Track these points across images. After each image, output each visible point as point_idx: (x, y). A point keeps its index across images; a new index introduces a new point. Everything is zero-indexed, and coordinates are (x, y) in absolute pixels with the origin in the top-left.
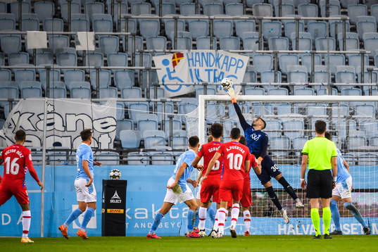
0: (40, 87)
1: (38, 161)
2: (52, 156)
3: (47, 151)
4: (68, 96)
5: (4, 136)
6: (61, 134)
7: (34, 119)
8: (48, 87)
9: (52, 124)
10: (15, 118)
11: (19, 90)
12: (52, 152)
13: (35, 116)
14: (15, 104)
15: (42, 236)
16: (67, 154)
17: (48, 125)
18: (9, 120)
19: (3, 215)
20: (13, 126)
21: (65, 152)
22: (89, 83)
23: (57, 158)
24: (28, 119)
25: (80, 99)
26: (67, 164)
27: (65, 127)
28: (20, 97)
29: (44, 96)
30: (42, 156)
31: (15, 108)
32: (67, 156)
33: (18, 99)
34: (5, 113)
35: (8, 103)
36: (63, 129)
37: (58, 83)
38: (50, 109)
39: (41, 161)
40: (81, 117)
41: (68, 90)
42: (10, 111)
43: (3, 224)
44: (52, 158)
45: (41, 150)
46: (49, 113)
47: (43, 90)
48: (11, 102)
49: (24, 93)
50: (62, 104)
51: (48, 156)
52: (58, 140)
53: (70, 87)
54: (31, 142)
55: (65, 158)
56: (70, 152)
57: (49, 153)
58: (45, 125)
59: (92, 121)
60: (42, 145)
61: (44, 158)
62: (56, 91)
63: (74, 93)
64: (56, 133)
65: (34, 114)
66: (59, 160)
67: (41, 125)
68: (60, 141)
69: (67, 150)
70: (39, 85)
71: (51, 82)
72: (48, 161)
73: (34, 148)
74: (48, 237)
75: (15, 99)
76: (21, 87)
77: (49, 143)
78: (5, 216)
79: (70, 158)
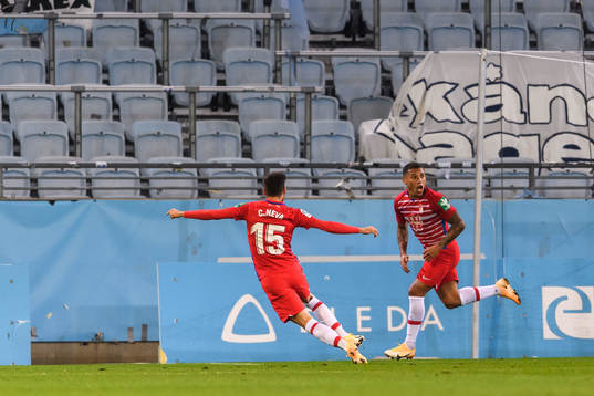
0: (472, 27)
1: (467, 189)
2: (496, 178)
3: (486, 167)
4: (533, 45)
5: (391, 135)
6: (516, 129)
7: (458, 97)
8: (488, 25)
9: (497, 108)
10: (417, 93)
11: (425, 33)
12: (499, 170)
13: (460, 90)
14: (416, 63)
15: (476, 356)
16: (531, 173)
17: (490, 109)
18: (401, 99)
19: (390, 309)
20: (411, 112)
21: (526, 171)
22: (578, 16)
23: (507, 183)
24: (445, 97)
25: (558, 52)
26: (530, 197)
27: (526, 114)
28: (426, 47)
29: (479, 45)
30: (474, 178)
31: (416, 73)
32: (531, 178)
33: (422, 53)
34: (394, 83)
35: (401, 60)
36: (521, 118)
37: (511, 16)
38: (493, 74)
39: (474, 189)
40: (560, 91)
41: (532, 32)
42: (404, 80)
43: (391, 328)
44: (497, 183)
45: (474, 166)
46: (490, 83)
47: (477, 32)
48: (407, 59)
49: (436, 38)
50: (519, 62)
51: (489, 179)
52: (509, 142)
53: (538, 26)
54: (450, 146)
55: (525, 183)
56: (536, 170)
57: (492, 172)
58: (482, 109)
59: (586, 101)
60: (474, 153)
61: (480, 183)
62: (505, 35)
63: (547, 38)
64: (506, 127)
65: (457, 85)
66: (512, 188)
67: (471, 111)
68: (514, 146)
69: (530, 166)
70: (468, 20)
71: (495, 14)
72: (489, 190)
73: (456, 160)
74: (490, 357)
75: (416, 53)
76: (429, 26)
77: (490, 150)
78: (393, 312)
79: (538, 183)
